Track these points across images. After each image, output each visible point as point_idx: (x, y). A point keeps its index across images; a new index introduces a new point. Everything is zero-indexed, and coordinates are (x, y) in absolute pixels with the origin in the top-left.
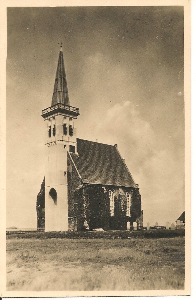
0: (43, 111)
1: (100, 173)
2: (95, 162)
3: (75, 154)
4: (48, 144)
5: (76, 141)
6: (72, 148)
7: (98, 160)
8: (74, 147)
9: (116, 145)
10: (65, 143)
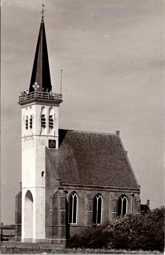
4: (25, 138)
5: (57, 134)
6: (52, 143)
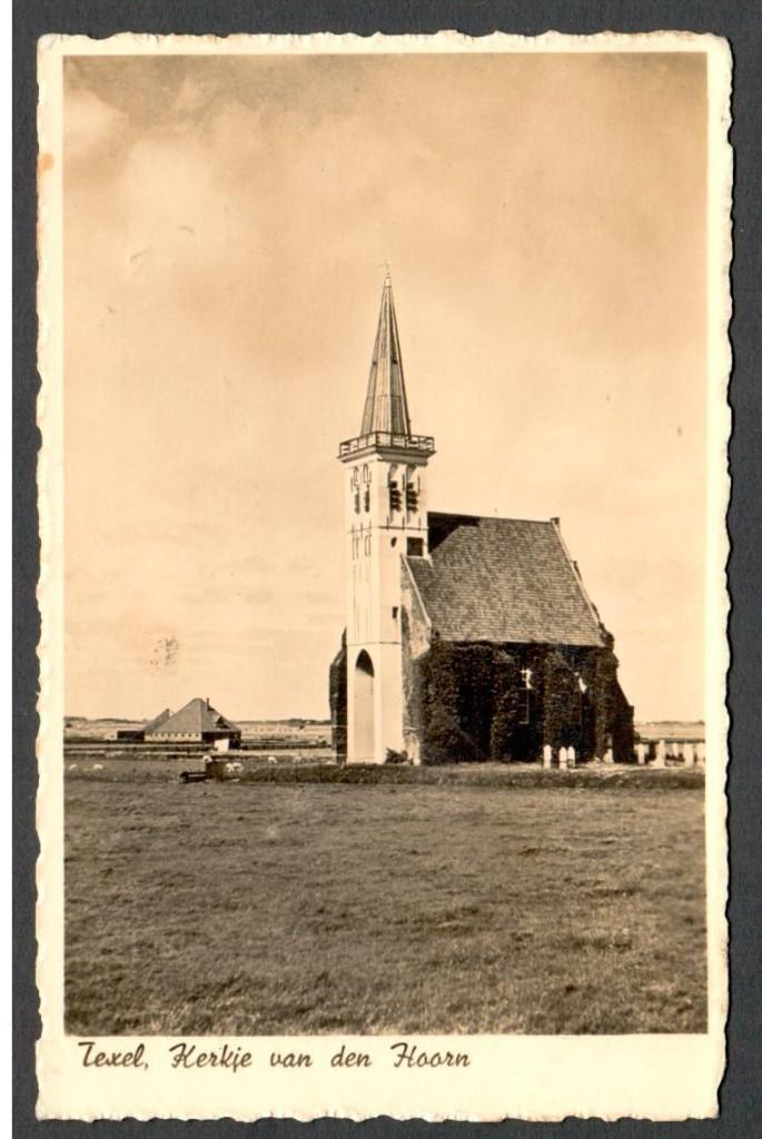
0: (342, 444)
1: (492, 608)
2: (480, 576)
3: (423, 560)
5: (425, 525)
6: (414, 544)
7: (490, 571)
8: (420, 541)
9: (557, 520)
10: (393, 533)
